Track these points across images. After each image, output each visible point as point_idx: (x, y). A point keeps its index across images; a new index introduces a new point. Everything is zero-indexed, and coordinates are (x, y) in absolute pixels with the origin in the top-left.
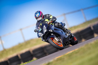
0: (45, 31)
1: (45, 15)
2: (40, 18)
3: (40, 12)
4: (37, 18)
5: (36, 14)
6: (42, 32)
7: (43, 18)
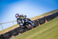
2: (18, 17)
3: (18, 14)
4: (16, 17)
5: (16, 15)
6: (22, 23)
7: (20, 17)
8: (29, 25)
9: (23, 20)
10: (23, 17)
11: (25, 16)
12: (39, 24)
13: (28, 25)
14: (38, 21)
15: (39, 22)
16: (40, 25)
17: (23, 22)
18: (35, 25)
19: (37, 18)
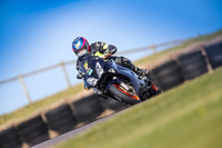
0: (101, 73)
1: (94, 45)
2: (84, 52)
3: (82, 39)
4: (76, 52)
5: (75, 43)
7: (90, 50)
8: (123, 84)
9: (98, 64)
10: (102, 52)
11: (111, 47)
12: (209, 67)
13: (118, 84)
14: (204, 53)
15: (207, 60)
16: (211, 71)
17: (101, 72)
18: (149, 84)
19: (202, 43)
